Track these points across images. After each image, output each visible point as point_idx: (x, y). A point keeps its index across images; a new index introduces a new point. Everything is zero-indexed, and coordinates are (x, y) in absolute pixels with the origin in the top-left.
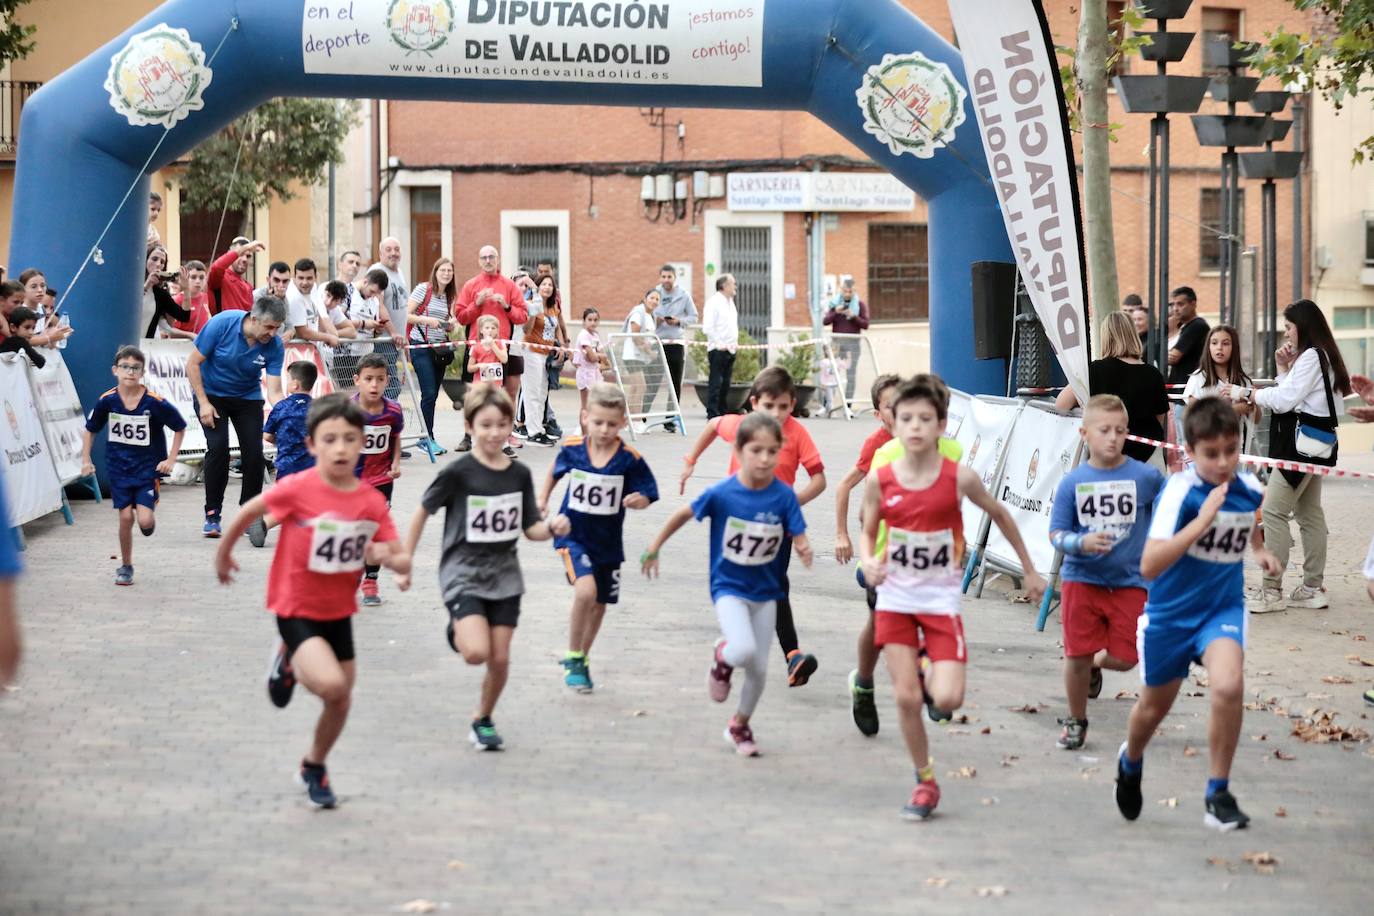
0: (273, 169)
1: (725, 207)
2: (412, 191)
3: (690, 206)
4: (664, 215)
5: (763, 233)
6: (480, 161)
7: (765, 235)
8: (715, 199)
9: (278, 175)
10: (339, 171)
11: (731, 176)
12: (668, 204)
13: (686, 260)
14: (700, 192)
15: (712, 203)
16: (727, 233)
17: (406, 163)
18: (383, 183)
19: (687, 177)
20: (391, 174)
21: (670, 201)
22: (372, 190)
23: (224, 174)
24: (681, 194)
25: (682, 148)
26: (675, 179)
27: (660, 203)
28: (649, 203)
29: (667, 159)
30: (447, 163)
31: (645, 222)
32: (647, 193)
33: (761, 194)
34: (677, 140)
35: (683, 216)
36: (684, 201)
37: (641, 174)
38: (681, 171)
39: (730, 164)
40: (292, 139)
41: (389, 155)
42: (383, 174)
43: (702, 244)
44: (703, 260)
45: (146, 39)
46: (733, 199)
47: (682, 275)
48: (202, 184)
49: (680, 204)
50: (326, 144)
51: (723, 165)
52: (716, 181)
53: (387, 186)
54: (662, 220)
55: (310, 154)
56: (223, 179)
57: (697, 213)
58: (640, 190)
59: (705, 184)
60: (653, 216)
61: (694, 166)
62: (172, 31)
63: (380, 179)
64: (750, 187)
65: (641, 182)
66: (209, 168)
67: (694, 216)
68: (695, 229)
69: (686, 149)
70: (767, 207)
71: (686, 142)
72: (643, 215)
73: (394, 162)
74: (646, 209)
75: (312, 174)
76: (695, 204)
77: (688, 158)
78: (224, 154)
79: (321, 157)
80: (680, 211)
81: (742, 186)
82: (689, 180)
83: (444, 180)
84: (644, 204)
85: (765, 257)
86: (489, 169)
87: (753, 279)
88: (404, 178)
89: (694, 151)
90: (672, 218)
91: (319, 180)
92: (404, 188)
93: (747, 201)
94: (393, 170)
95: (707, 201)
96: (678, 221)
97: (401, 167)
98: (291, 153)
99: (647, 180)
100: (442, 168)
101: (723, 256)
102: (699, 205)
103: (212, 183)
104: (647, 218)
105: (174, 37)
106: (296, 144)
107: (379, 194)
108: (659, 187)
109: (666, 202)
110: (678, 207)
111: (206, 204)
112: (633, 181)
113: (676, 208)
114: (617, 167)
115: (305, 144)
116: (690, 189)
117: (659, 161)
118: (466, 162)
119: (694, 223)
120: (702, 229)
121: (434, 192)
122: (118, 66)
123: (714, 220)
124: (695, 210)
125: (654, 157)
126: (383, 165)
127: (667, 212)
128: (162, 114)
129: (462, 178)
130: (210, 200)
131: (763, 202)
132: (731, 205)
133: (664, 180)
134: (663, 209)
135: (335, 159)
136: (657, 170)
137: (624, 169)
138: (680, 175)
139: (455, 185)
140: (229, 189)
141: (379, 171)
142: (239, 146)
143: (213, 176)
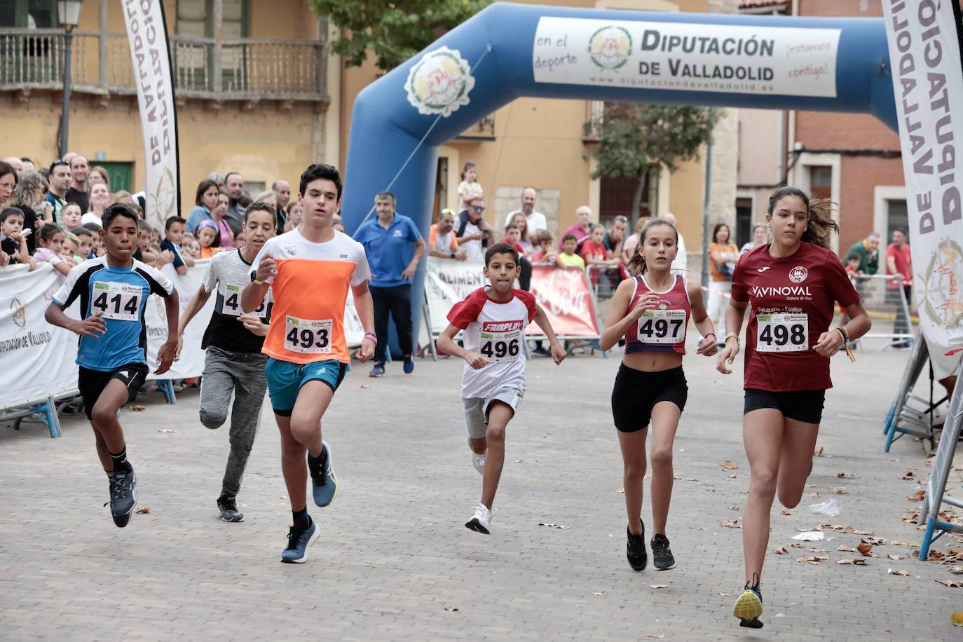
0: (661, 148)
2: (813, 169)
6: (862, 147)
9: (666, 152)
17: (808, 147)
18: (790, 162)
20: (796, 155)
22: (782, 167)
23: (623, 151)
30: (837, 148)
40: (675, 126)
41: (796, 140)
42: (790, 155)
45: (433, 56)
48: (608, 158)
50: (701, 130)
53: (793, 165)
55: (690, 138)
56: (622, 154)
62: (450, 51)
63: (787, 159)
66: (615, 145)
73: (798, 146)
75: (690, 153)
78: (627, 136)
79: (697, 141)
83: (834, 161)
86: (868, 153)
88: (805, 159)
91: (694, 158)
92: (806, 167)
94: (798, 153)
97: (803, 150)
98: (673, 136)
100: (834, 152)
103: (614, 157)
105: (451, 56)
106: (678, 130)
107: (786, 170)
111: (610, 172)
115: (685, 129)
118: (851, 147)
121: (827, 170)
122: (414, 74)
126: (791, 149)
128: (441, 107)
129: (849, 160)
130: (613, 169)
139: (843, 165)
140: (627, 162)
141: (787, 153)
142: (637, 131)
143: (616, 152)
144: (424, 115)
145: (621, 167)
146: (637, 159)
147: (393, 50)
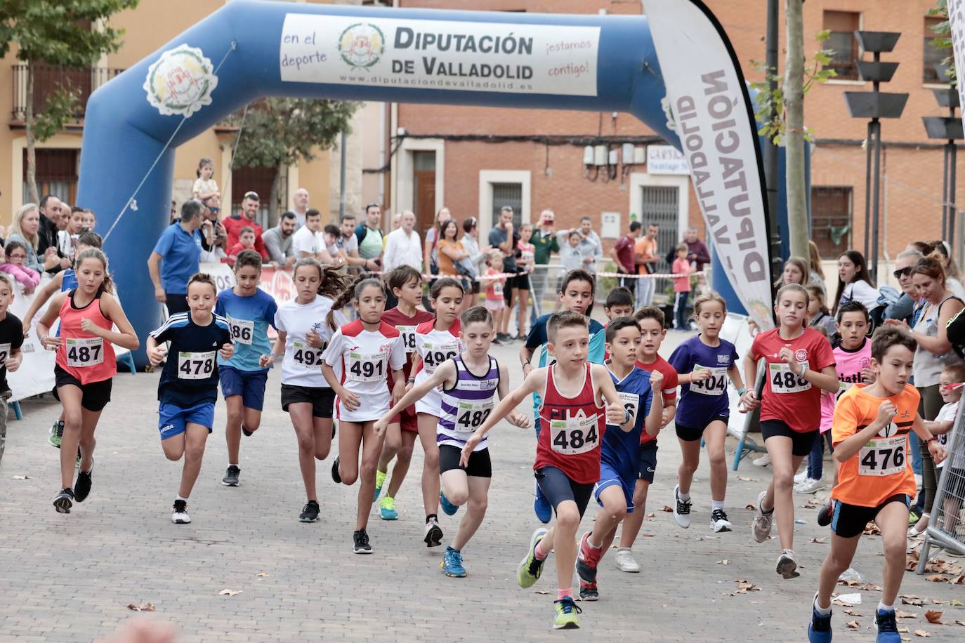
0: (299, 137)
1: (645, 171)
2: (415, 154)
3: (619, 169)
4: (600, 177)
5: (672, 193)
6: (466, 132)
7: (675, 192)
8: (639, 165)
9: (303, 142)
10: (349, 139)
11: (651, 148)
12: (603, 168)
13: (616, 211)
14: (627, 159)
15: (636, 168)
16: (647, 190)
17: (411, 133)
18: (393, 147)
19: (618, 147)
20: (399, 140)
21: (605, 166)
22: (385, 152)
23: (262, 140)
24: (613, 160)
25: (615, 126)
26: (609, 149)
27: (598, 167)
28: (590, 166)
29: (604, 134)
30: (441, 133)
31: (587, 181)
32: (588, 159)
33: (673, 162)
34: (611, 119)
35: (614, 177)
36: (615, 166)
37: (584, 145)
38: (614, 143)
39: (650, 139)
40: (313, 115)
41: (399, 125)
42: (393, 141)
43: (628, 198)
44: (628, 211)
45: (173, 55)
46: (652, 165)
47: (613, 221)
48: (246, 148)
49: (612, 168)
50: (339, 120)
51: (644, 139)
52: (639, 151)
53: (396, 150)
54: (599, 180)
55: (327, 127)
56: (261, 144)
57: (624, 176)
58: (583, 157)
59: (631, 153)
60: (593, 176)
61: (624, 139)
62: (191, 50)
63: (390, 144)
64: (664, 156)
65: (584, 151)
66: (252, 135)
67: (622, 178)
68: (623, 187)
69: (618, 126)
70: (677, 172)
71: (618, 121)
72: (585, 175)
73: (401, 132)
74: (587, 171)
75: (328, 142)
76: (624, 168)
77: (619, 134)
78: (264, 126)
79: (335, 130)
80: (613, 173)
81: (658, 155)
82: (619, 150)
83: (438, 146)
84: (585, 167)
85: (674, 209)
86: (472, 138)
87: (666, 225)
88: (409, 144)
89: (624, 129)
90: (606, 178)
91: (333, 146)
92: (408, 151)
93: (662, 167)
94: (401, 138)
95: (632, 166)
96: (611, 181)
97: (406, 135)
98: (312, 126)
99: (589, 149)
100: (437, 137)
101: (644, 208)
102: (626, 170)
103: (254, 147)
104: (588, 178)
105: (192, 54)
106: (317, 120)
107: (389, 155)
108: (597, 155)
109: (602, 166)
110: (612, 171)
111: (249, 162)
112: (578, 150)
113: (609, 171)
114: (567, 139)
115: (323, 120)
116: (620, 157)
117: (597, 135)
118: (455, 133)
119: (622, 182)
120: (628, 187)
121: (431, 154)
122: (153, 73)
123: (637, 181)
124: (623, 173)
125: (594, 132)
126: (394, 134)
127: (603, 174)
129: (452, 145)
130: (252, 159)
131: (674, 168)
132: (650, 169)
133: (601, 150)
134: (600, 172)
135: (346, 131)
136: (596, 142)
137: (572, 140)
138: (613, 146)
139: (446, 150)
140: (266, 152)
141: (390, 138)
142: (275, 120)
143: (254, 141)
144: (165, 116)
145: (260, 157)
146: (277, 149)
147: (39, 42)
